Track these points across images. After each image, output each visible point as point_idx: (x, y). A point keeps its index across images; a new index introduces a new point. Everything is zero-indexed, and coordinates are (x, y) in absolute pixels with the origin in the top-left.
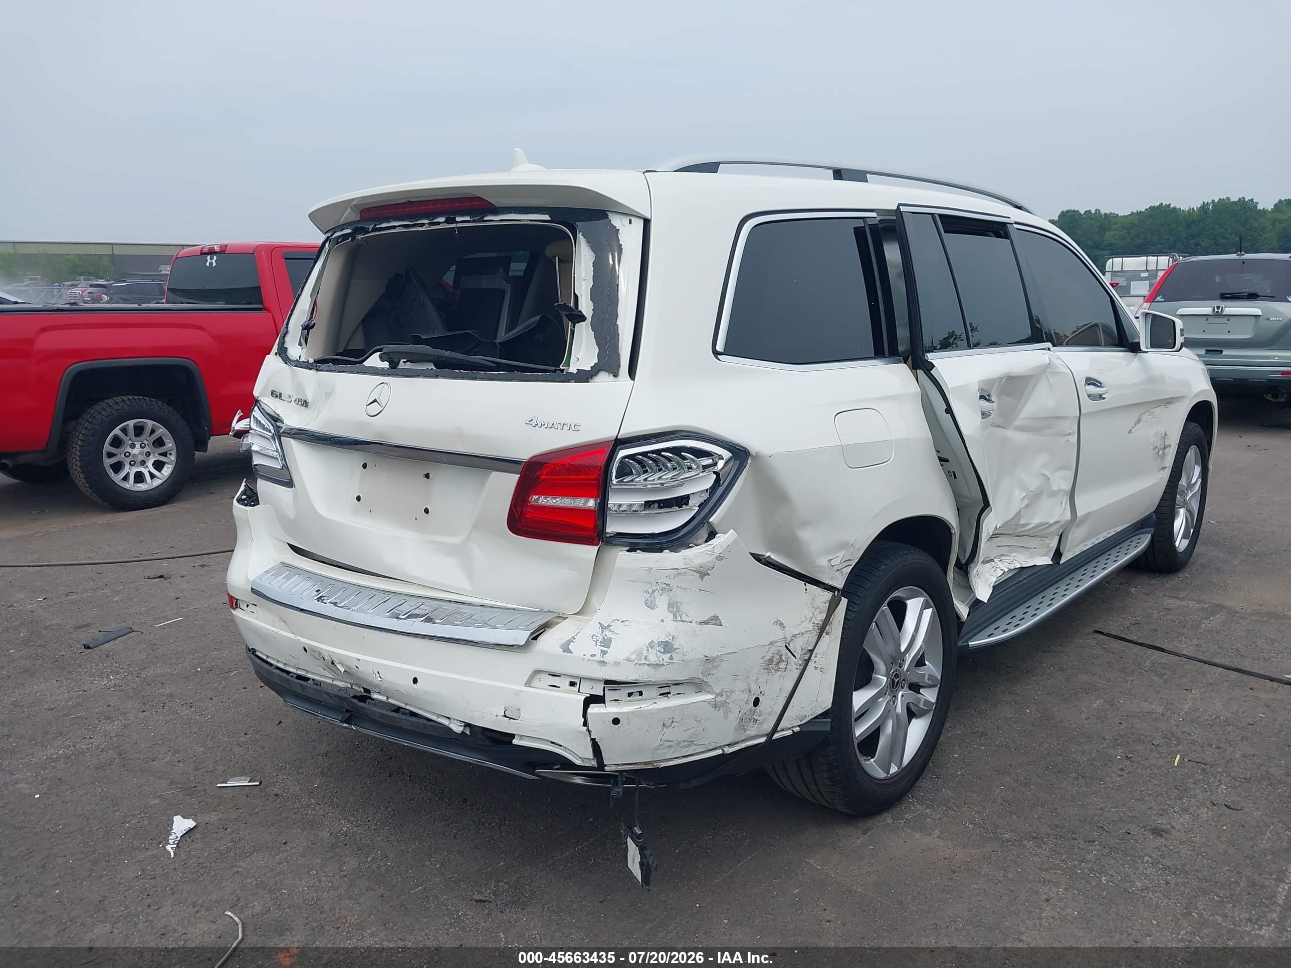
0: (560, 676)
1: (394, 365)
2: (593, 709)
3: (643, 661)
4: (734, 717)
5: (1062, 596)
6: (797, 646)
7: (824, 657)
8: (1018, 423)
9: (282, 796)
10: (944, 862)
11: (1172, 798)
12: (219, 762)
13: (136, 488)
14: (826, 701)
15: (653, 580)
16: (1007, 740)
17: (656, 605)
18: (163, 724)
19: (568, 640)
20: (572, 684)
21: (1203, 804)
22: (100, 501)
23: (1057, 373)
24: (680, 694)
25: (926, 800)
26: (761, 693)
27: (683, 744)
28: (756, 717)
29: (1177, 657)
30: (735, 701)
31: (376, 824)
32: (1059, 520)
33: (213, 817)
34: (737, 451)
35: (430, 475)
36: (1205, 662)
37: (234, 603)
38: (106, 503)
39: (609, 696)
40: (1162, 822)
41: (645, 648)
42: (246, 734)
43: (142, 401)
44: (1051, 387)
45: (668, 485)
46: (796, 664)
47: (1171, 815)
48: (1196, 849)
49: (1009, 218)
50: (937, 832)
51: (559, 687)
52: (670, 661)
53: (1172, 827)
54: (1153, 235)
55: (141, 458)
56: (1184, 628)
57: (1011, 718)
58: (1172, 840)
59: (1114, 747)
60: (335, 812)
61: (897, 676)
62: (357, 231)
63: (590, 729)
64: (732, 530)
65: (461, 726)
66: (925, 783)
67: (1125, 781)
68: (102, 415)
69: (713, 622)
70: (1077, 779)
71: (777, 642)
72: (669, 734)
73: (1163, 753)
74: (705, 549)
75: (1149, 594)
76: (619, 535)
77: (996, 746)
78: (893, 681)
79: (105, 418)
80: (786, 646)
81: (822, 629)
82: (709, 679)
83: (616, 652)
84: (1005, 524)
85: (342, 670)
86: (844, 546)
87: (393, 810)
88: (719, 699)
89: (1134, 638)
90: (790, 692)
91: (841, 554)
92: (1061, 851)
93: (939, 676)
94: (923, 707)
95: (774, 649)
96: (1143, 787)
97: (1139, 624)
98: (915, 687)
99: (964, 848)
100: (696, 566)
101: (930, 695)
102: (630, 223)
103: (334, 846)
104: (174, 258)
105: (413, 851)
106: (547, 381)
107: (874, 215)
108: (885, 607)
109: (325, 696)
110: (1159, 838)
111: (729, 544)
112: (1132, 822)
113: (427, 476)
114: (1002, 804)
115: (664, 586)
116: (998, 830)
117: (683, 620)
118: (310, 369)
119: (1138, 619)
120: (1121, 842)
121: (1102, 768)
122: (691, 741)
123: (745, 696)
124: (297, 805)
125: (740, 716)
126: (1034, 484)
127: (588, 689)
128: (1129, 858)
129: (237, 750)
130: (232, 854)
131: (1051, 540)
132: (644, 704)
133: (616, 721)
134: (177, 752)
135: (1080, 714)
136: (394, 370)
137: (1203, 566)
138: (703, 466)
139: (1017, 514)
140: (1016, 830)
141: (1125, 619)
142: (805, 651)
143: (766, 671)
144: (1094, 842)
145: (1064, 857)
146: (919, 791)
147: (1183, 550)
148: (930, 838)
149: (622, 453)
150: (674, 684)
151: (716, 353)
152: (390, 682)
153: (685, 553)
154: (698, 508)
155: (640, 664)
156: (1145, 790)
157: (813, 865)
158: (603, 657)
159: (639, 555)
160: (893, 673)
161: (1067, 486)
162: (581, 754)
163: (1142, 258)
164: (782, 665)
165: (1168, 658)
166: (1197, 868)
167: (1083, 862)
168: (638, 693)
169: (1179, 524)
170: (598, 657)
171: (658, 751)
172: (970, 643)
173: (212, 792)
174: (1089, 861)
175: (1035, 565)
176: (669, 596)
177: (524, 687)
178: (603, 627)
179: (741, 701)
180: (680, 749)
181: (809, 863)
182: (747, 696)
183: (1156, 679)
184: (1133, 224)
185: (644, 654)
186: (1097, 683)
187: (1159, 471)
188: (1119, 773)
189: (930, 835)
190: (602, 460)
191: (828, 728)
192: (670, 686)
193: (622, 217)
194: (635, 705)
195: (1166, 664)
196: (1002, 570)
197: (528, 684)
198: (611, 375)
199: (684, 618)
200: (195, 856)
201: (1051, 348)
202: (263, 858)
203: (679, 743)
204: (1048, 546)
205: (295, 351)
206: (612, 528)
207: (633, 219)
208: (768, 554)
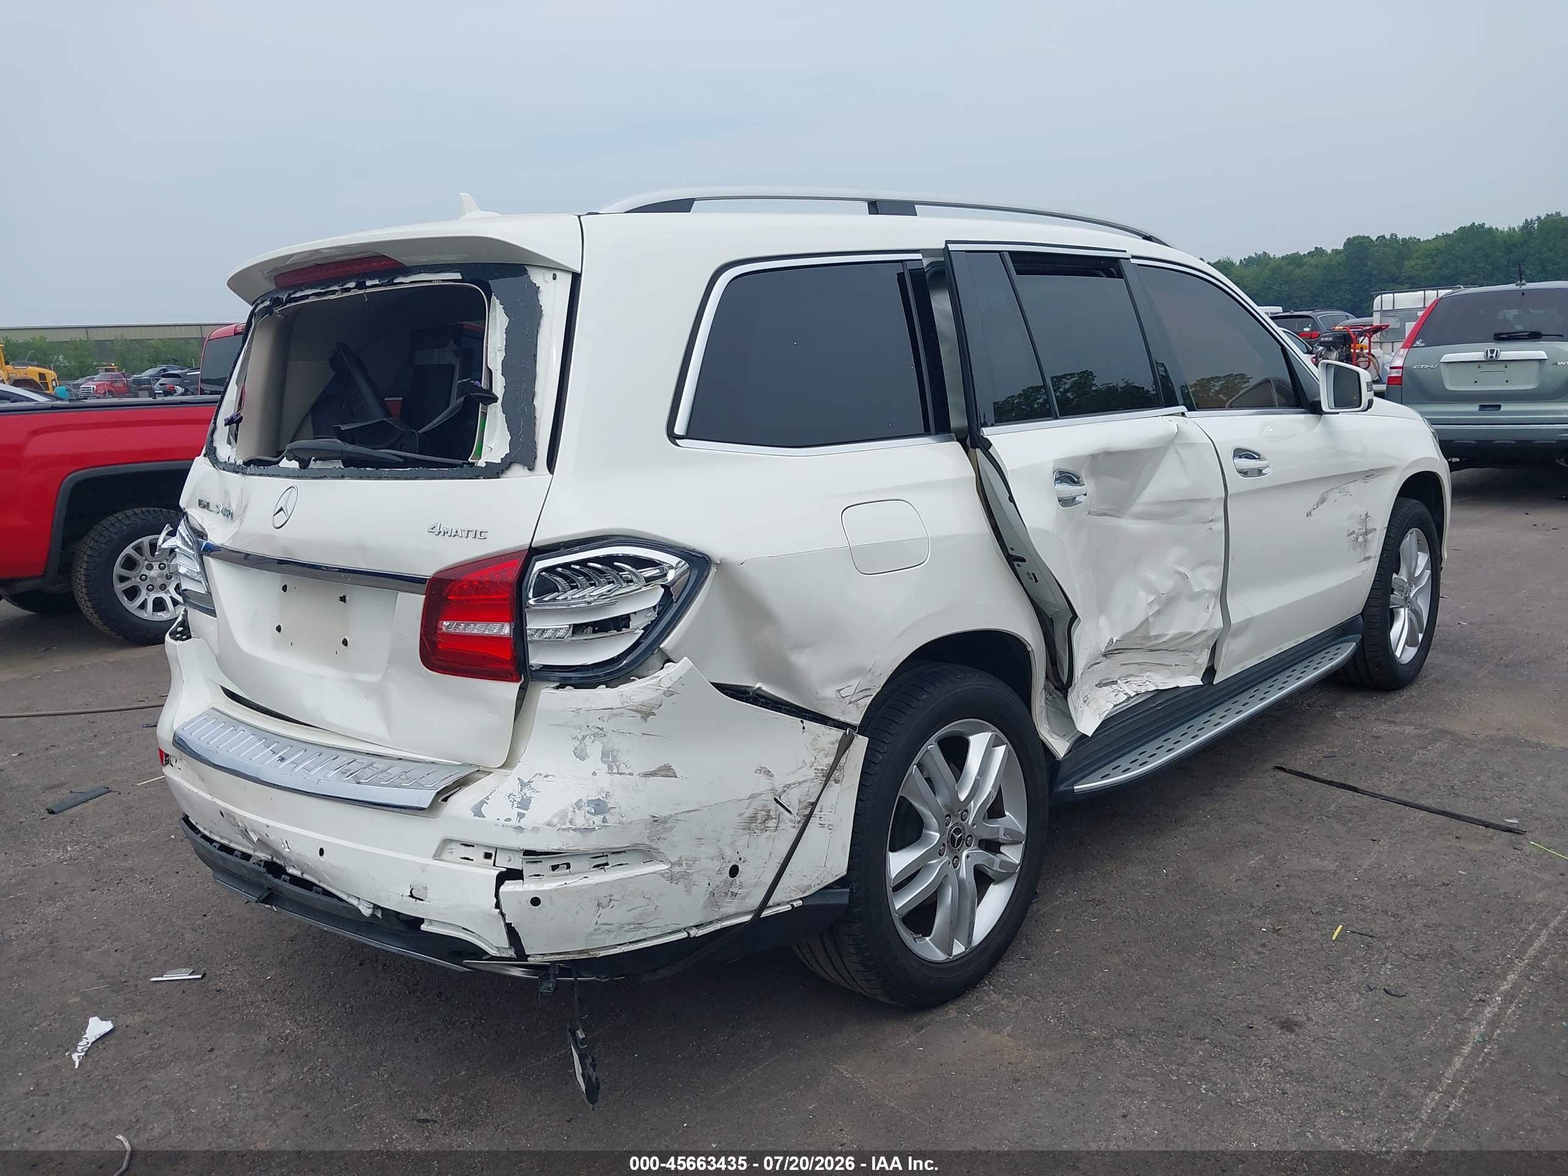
0: (473, 846)
1: (304, 465)
2: (508, 887)
3: (568, 825)
4: (700, 891)
5: (1215, 725)
6: (793, 799)
7: (833, 811)
8: (1137, 508)
9: (225, 991)
10: (1008, 1068)
11: (1318, 981)
12: (163, 951)
13: (156, 617)
14: (839, 866)
15: (582, 724)
16: (1129, 910)
17: (587, 755)
18: (112, 905)
19: (481, 801)
20: (488, 856)
21: (1356, 989)
22: (113, 634)
23: (1189, 445)
24: (622, 864)
25: (1005, 988)
26: (740, 859)
27: (627, 927)
28: (735, 890)
29: (1372, 798)
30: (701, 870)
31: (327, 1024)
32: (1205, 629)
33: (136, 1020)
34: (695, 558)
35: (347, 598)
36: (1405, 804)
37: (165, 759)
38: (120, 637)
39: (528, 870)
40: (1297, 1013)
41: (571, 809)
42: (205, 915)
43: (159, 513)
44: (1182, 462)
45: (596, 603)
46: (791, 821)
47: (1311, 1003)
48: (1333, 1047)
49: (1125, 251)
50: (1009, 1029)
51: (472, 860)
52: (603, 824)
53: (1309, 1019)
54: (1464, 262)
55: (160, 581)
56: (1391, 760)
57: (1141, 881)
58: (1305, 1035)
59: (1261, 917)
60: (282, 1010)
61: (957, 831)
62: (277, 302)
63: (503, 911)
64: (686, 658)
65: (370, 908)
66: (1008, 967)
67: (1264, 959)
68: (111, 532)
69: (663, 773)
70: (1203, 958)
71: (761, 794)
72: (607, 915)
73: (1322, 923)
74: (648, 683)
75: (1358, 718)
76: (546, 668)
77: (1112, 918)
78: (953, 838)
79: (113, 536)
80: (775, 799)
81: (829, 775)
82: (661, 846)
83: (536, 815)
84: (1125, 637)
85: (255, 839)
86: (859, 671)
87: (352, 1007)
88: (677, 869)
89: (1324, 775)
90: (785, 856)
91: (855, 683)
92: (1160, 1051)
93: (1023, 830)
94: (999, 870)
95: (756, 804)
96: (1284, 967)
97: (1335, 757)
98: (991, 846)
99: (1038, 1049)
100: (635, 704)
101: (1013, 855)
102: (554, 278)
103: (270, 1052)
104: (207, 340)
105: (361, 1058)
106: (453, 478)
107: (919, 256)
108: (931, 746)
109: (244, 870)
110: (1288, 1033)
111: (681, 675)
112: (1259, 1013)
113: (343, 599)
114: (1100, 992)
115: (597, 730)
116: (1086, 1026)
117: (621, 772)
118: (237, 472)
119: (1336, 750)
120: (1237, 1039)
121: (1239, 944)
122: (639, 924)
123: (716, 865)
124: (240, 1002)
125: (710, 889)
126: (1167, 585)
127: (505, 862)
128: (1243, 1060)
129: (189, 935)
130: (145, 1064)
131: (1198, 655)
132: (572, 879)
133: (535, 902)
134: (119, 939)
135: (1230, 875)
136: (304, 471)
137: (1437, 681)
138: (645, 578)
139: (1143, 623)
140: (1108, 1025)
141: (1317, 751)
142: (805, 804)
143: (747, 831)
144: (1204, 1039)
145: (1161, 1059)
146: (1000, 976)
147: (1407, 662)
148: (998, 1037)
149: (540, 565)
150: (613, 853)
151: (673, 437)
152: (298, 854)
153: (624, 688)
154: (643, 631)
155: (564, 830)
156: (1286, 971)
157: (842, 1073)
158: (519, 821)
159: (569, 692)
160: (952, 827)
161: (1214, 585)
162: (494, 942)
163: (1419, 292)
164: (771, 824)
165: (1360, 800)
166: (1328, 1073)
167: (1182, 1066)
168: (565, 866)
169: (1399, 630)
170: (514, 822)
171: (594, 937)
172: (1075, 787)
173: (143, 988)
174: (1190, 1064)
175: (1178, 687)
176: (602, 742)
177: (432, 859)
178: (523, 784)
179: (712, 871)
180: (623, 934)
181: (838, 1071)
182: (719, 864)
183: (1338, 827)
184: (1438, 250)
185: (569, 817)
186: (1262, 833)
187: (1360, 562)
188: (1259, 949)
189: (999, 1033)
190: (512, 575)
191: (845, 900)
192: (607, 856)
193: (544, 271)
194: (559, 880)
195: (1356, 807)
196: (1126, 694)
197: (437, 856)
198: (526, 468)
199: (623, 769)
200: (102, 1067)
201: (1186, 413)
202: (180, 1069)
203: (621, 927)
204: (1195, 663)
205: (225, 451)
206: (537, 659)
207: (558, 274)
208: (758, 685)
